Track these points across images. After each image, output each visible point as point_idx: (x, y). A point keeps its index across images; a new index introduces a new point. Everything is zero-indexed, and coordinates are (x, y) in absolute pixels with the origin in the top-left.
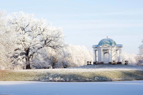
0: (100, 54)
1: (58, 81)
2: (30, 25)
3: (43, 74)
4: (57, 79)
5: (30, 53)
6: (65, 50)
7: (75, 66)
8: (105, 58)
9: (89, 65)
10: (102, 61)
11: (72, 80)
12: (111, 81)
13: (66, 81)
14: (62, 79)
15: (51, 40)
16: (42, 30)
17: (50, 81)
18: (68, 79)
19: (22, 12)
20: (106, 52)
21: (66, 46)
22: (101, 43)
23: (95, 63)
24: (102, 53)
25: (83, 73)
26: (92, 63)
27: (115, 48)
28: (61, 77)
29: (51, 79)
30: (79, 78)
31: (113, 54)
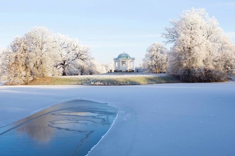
0: (119, 65)
1: (99, 85)
2: (66, 43)
3: (84, 80)
4: (97, 83)
5: (66, 63)
6: (91, 61)
7: (98, 73)
8: (123, 67)
9: (110, 72)
10: (121, 69)
11: (110, 84)
12: (139, 84)
13: (105, 85)
14: (102, 84)
15: (81, 55)
16: (75, 47)
17: (92, 85)
18: (106, 84)
19: (59, 33)
20: (123, 62)
21: (93, 58)
22: (120, 57)
23: (115, 71)
24: (121, 63)
25: (117, 79)
26: (113, 71)
27: (130, 60)
28: (101, 82)
29: (92, 83)
30: (115, 83)
31: (129, 65)
